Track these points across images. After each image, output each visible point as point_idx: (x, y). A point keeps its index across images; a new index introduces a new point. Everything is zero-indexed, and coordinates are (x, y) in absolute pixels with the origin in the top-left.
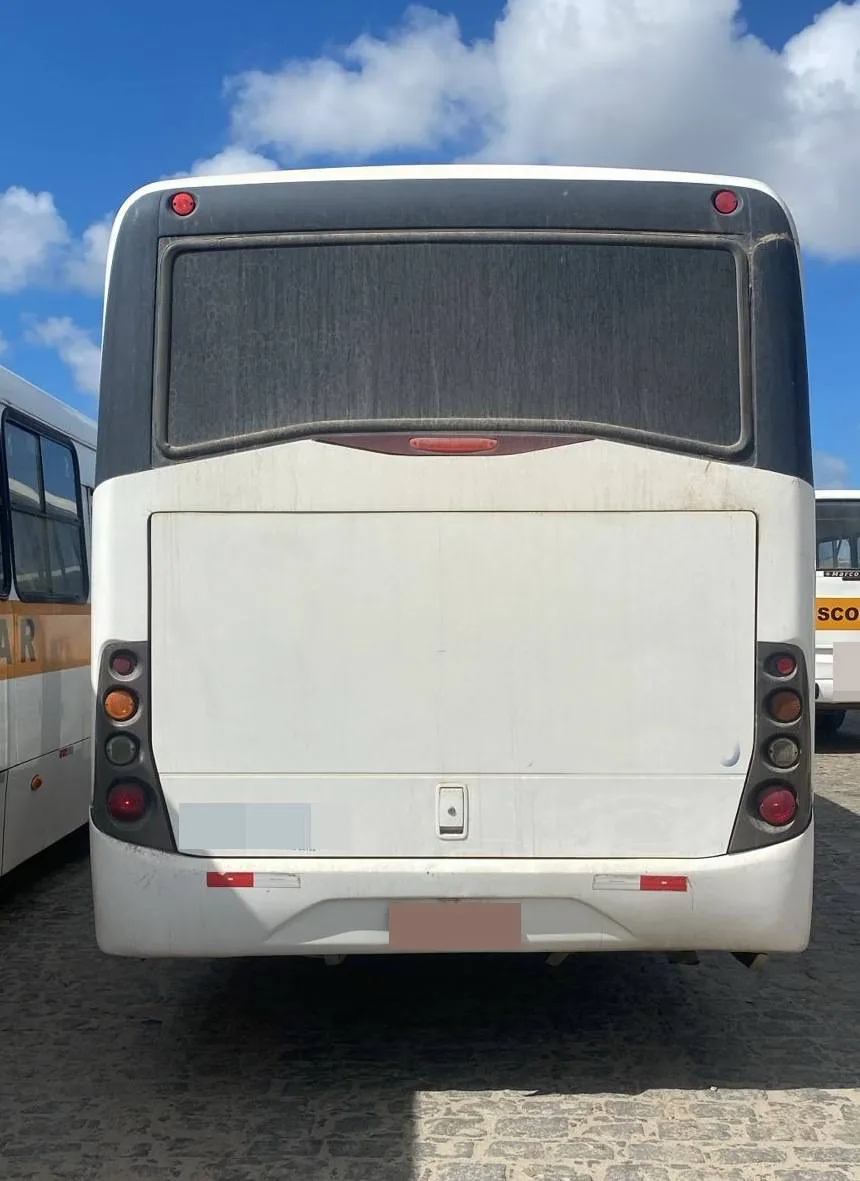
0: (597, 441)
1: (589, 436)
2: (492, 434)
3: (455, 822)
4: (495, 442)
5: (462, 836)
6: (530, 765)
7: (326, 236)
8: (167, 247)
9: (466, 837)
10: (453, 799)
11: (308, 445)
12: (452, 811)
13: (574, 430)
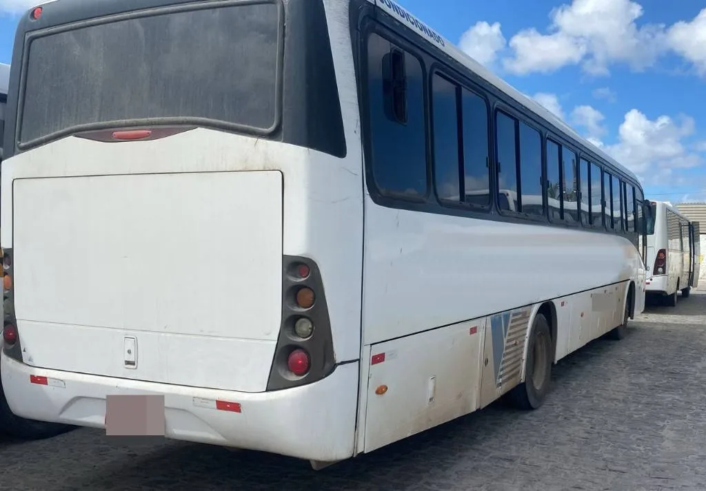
0: (199, 129)
1: (196, 126)
2: (150, 127)
3: (132, 359)
4: (150, 132)
5: (135, 367)
6: (165, 327)
7: (89, 22)
8: (27, 37)
9: (136, 368)
10: (130, 345)
11: (71, 138)
12: (129, 352)
13: (188, 123)
